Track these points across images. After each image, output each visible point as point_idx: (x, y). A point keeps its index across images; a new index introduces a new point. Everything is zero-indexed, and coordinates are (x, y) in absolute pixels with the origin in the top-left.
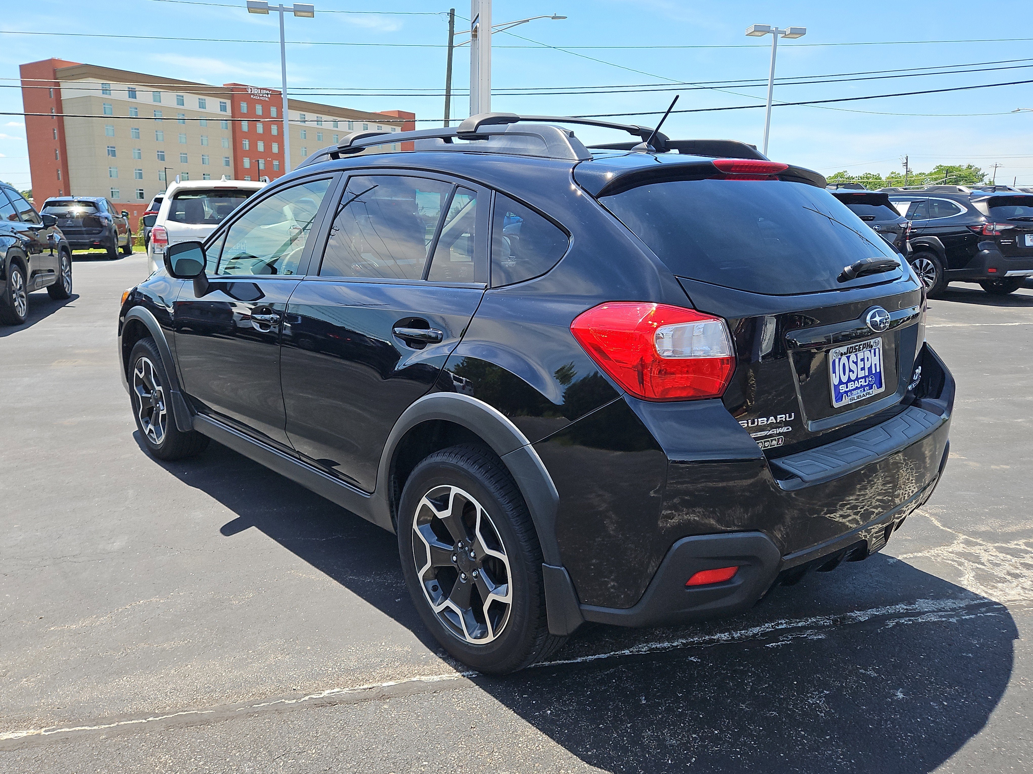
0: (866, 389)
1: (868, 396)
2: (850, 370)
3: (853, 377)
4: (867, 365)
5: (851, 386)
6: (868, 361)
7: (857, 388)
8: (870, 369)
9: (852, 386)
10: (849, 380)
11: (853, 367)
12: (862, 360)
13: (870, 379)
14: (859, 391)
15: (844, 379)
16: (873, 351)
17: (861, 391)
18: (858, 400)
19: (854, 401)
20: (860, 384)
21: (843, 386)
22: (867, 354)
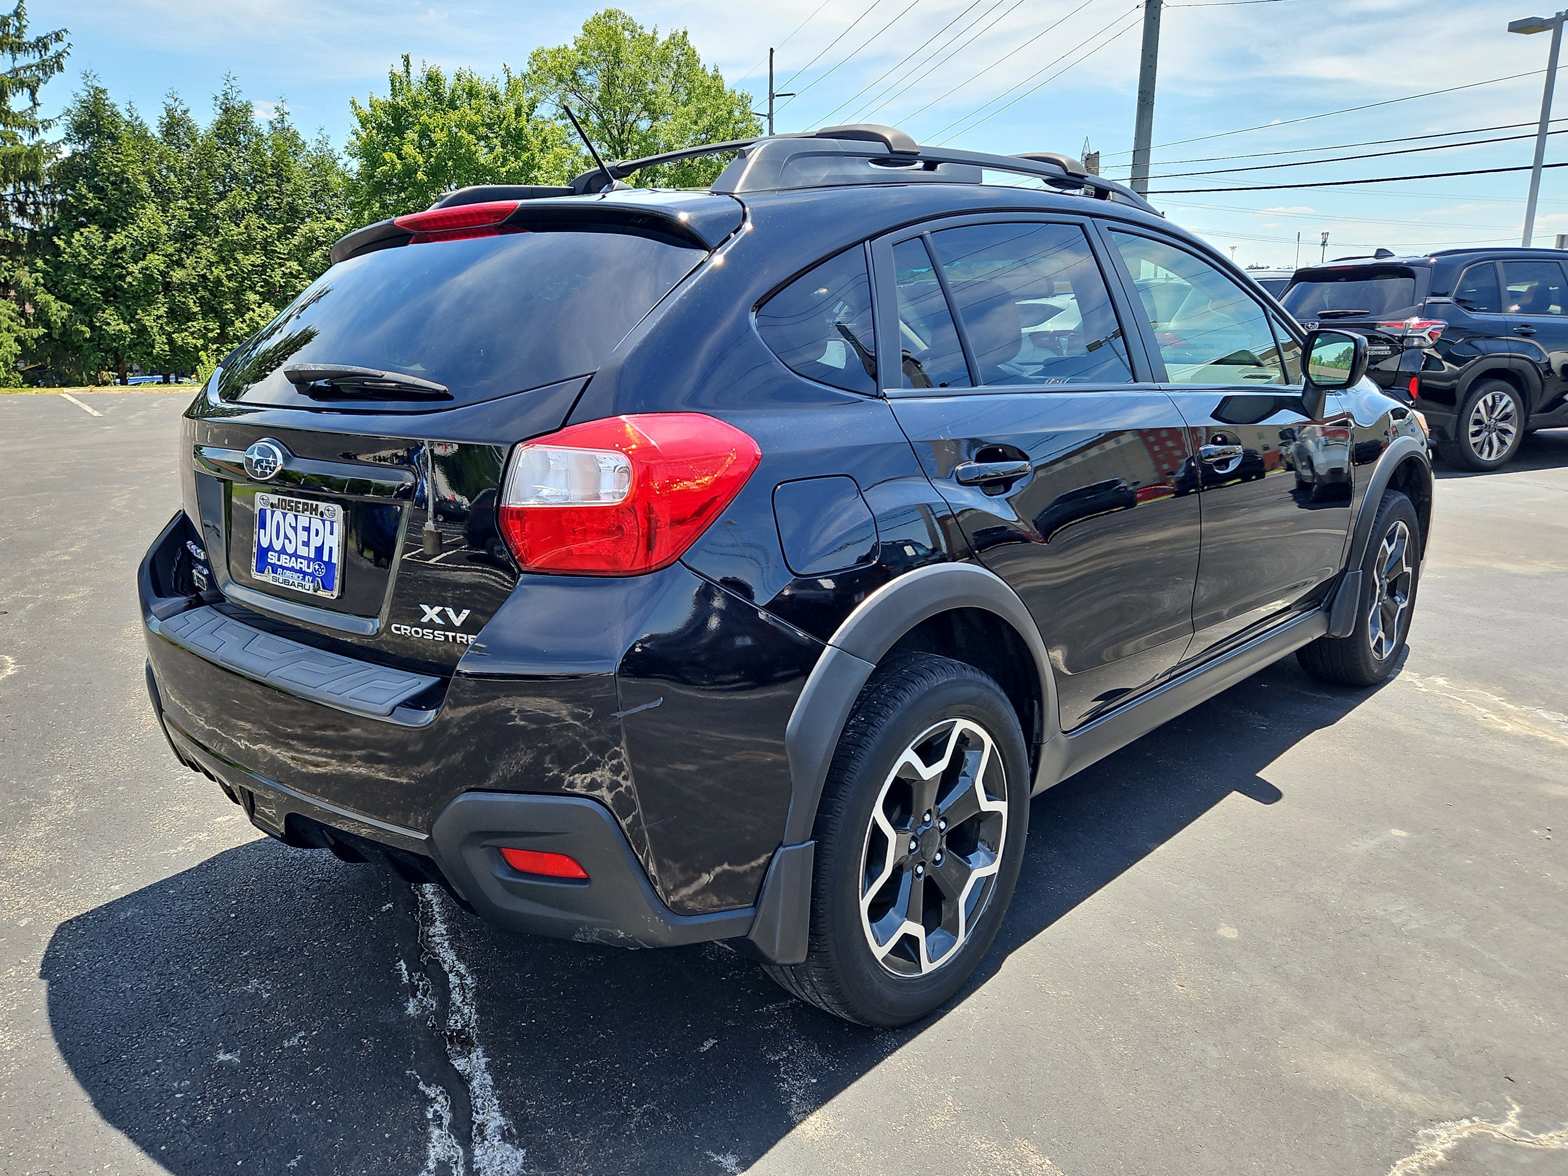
0: (307, 579)
1: (300, 589)
2: (286, 537)
3: (290, 549)
4: (315, 542)
5: (284, 561)
6: (317, 535)
7: (292, 569)
8: (319, 550)
9: (286, 561)
10: (283, 551)
11: (291, 533)
12: (307, 529)
13: (317, 567)
14: (296, 575)
15: (277, 546)
16: (328, 524)
17: (299, 577)
18: (283, 585)
19: (277, 584)
20: (299, 565)
21: (273, 553)
22: (316, 524)
